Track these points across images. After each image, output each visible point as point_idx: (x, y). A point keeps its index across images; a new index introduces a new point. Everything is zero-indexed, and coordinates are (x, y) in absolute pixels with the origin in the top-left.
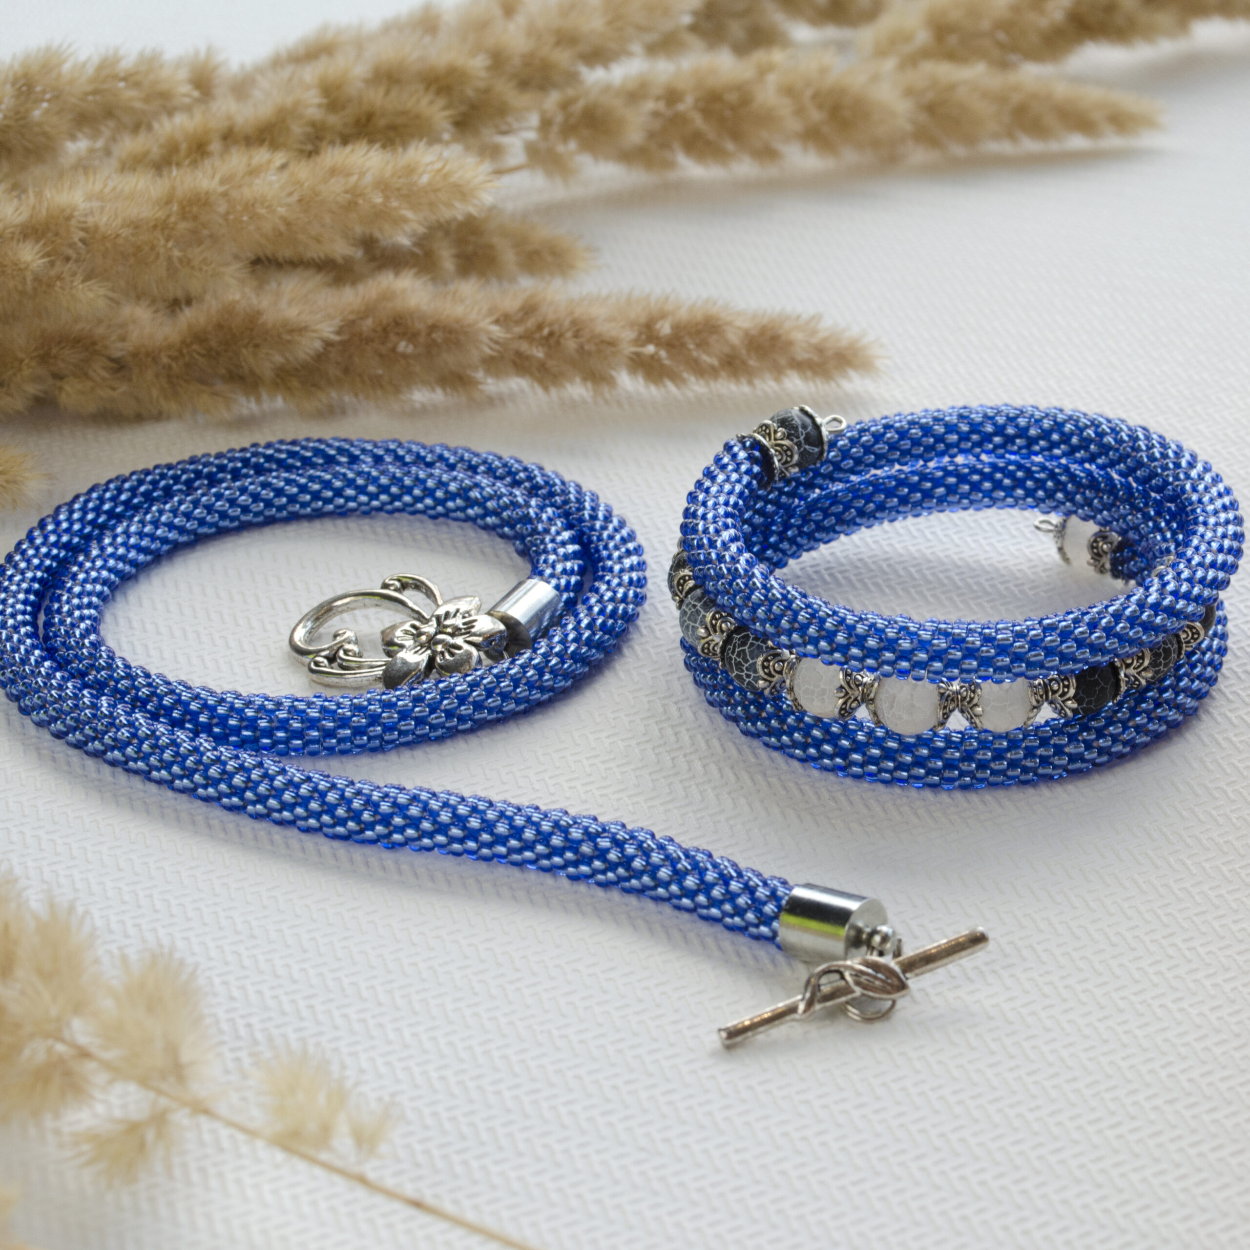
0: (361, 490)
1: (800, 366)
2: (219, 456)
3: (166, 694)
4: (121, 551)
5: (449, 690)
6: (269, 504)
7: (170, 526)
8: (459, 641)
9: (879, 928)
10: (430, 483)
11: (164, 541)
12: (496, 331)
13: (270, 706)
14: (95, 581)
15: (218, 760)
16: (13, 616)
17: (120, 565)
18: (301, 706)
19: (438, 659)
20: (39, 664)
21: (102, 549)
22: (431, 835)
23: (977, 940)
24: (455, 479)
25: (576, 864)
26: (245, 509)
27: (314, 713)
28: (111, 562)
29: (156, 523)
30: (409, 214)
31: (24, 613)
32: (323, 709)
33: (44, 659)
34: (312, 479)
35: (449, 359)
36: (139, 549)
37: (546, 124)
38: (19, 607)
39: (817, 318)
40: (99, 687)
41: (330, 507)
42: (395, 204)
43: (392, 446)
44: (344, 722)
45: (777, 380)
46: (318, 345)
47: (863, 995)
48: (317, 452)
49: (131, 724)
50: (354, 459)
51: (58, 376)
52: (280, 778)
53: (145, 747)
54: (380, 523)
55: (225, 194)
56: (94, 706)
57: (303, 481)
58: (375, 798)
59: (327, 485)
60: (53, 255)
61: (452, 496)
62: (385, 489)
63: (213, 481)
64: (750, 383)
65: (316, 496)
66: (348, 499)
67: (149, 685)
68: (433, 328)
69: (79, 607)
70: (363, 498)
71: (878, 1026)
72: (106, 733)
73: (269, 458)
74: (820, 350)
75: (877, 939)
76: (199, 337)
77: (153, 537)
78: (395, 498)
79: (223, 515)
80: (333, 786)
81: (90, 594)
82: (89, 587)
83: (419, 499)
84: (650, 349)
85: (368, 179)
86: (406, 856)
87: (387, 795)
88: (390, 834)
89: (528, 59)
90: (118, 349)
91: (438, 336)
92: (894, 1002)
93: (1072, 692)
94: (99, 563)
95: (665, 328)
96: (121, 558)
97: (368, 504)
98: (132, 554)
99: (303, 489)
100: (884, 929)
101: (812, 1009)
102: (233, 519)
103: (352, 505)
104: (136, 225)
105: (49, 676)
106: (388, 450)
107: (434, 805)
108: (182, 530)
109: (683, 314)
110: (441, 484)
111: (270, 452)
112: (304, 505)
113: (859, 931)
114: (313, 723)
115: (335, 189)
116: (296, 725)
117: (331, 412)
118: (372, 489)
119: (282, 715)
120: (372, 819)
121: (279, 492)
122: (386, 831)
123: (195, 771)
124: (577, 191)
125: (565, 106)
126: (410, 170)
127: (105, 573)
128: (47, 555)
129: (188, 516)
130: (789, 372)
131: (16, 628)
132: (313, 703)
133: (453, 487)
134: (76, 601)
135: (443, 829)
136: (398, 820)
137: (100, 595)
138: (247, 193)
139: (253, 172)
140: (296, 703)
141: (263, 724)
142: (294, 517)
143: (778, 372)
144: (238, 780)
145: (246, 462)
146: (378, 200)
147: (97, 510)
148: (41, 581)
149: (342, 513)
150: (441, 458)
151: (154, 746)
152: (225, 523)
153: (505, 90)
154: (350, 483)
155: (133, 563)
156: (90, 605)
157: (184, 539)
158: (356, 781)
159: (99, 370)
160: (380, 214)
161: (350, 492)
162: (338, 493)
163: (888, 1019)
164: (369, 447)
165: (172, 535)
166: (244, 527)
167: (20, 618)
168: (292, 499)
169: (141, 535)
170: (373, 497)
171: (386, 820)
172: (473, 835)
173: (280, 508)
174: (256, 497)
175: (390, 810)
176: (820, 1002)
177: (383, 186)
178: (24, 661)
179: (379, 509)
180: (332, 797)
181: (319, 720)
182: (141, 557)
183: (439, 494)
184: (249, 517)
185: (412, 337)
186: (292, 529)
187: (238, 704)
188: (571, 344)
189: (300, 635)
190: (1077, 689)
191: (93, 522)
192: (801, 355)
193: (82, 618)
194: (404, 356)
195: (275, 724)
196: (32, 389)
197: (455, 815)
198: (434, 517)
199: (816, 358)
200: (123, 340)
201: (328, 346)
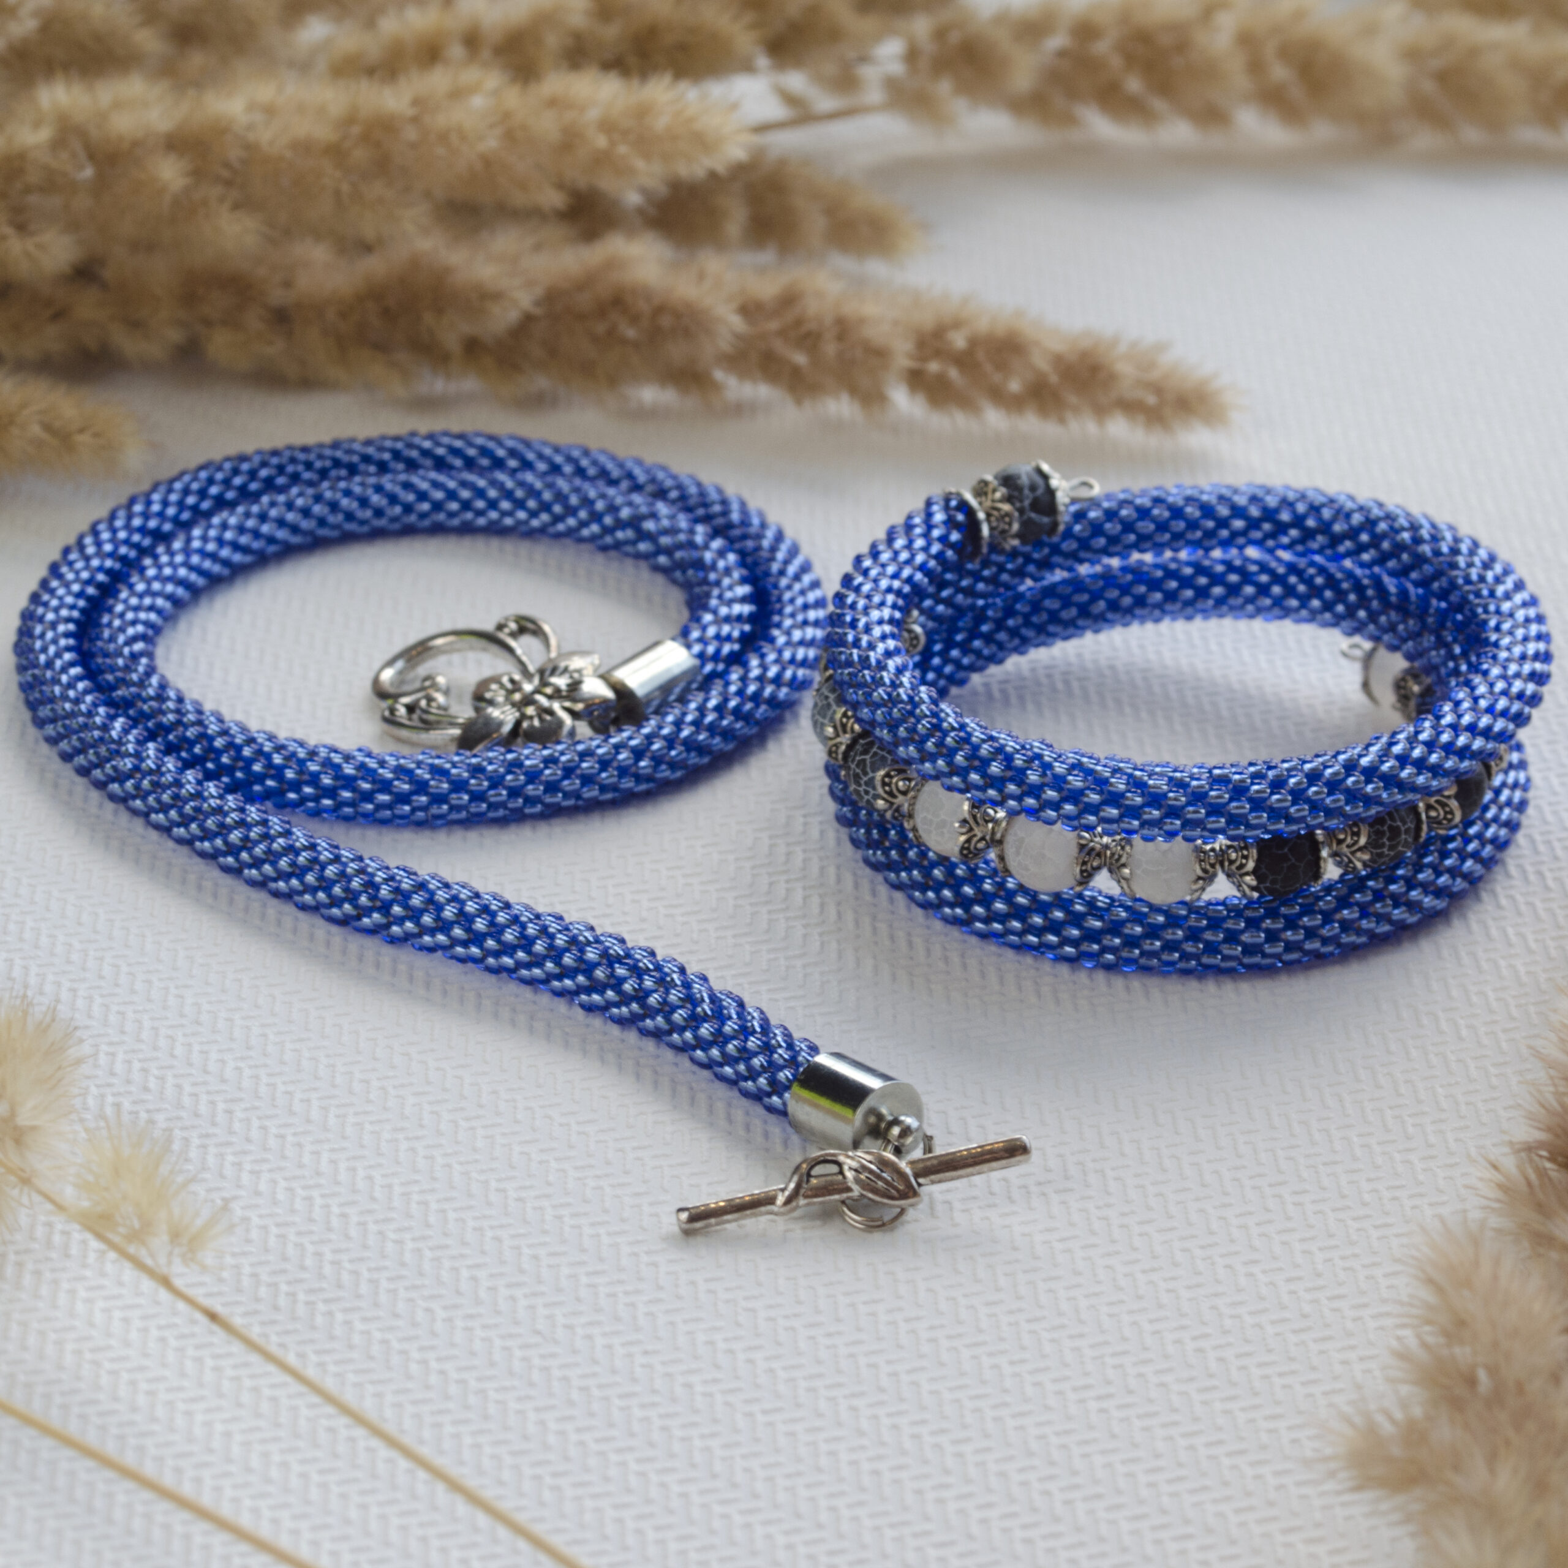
0: (520, 504)
1: (1131, 407)
2: (368, 442)
3: (193, 724)
4: (211, 547)
5: (517, 764)
6: (408, 508)
7: (281, 523)
8: (556, 706)
9: (902, 1118)
10: (600, 505)
11: (271, 540)
12: (736, 322)
13: (302, 753)
14: (169, 579)
15: (219, 811)
16: (56, 610)
17: (207, 564)
18: (337, 759)
19: (525, 724)
20: (64, 669)
21: (189, 540)
22: (432, 932)
23: (1015, 1150)
24: (630, 504)
25: (589, 990)
26: (379, 513)
27: (349, 770)
28: (195, 559)
29: (263, 517)
30: (640, 164)
31: (72, 607)
32: (362, 766)
33: (72, 664)
34: (464, 484)
35: (676, 352)
36: (236, 546)
37: (912, 56)
38: (69, 600)
39: (1161, 347)
40: (120, 706)
41: (481, 521)
42: (622, 149)
43: (576, 453)
44: (385, 786)
46: (514, 316)
47: (862, 1195)
48: (484, 451)
49: (138, 755)
50: (527, 465)
51: (208, 323)
52: (281, 841)
53: (146, 783)
54: (540, 550)
55: (415, 120)
56: (105, 728)
57: (452, 484)
58: (378, 879)
59: (480, 493)
60: (197, 174)
61: (620, 525)
62: (546, 507)
63: (353, 470)
64: (1062, 422)
65: (466, 505)
66: (504, 514)
67: (178, 711)
68: (660, 310)
69: (136, 609)
70: (522, 515)
71: (877, 1236)
72: (108, 760)
73: (425, 453)
74: (1158, 389)
75: (896, 1131)
76: (377, 292)
77: (256, 534)
78: (557, 519)
79: (350, 516)
80: (337, 859)
81: (155, 594)
82: (156, 586)
83: (583, 524)
84: (934, 367)
85: (593, 114)
86: (406, 956)
87: (392, 878)
88: (388, 926)
90: (277, 296)
91: (666, 321)
92: (903, 1211)
93: (1251, 865)
94: (179, 559)
95: (959, 341)
96: (213, 557)
97: (526, 522)
98: (225, 553)
99: (452, 495)
100: (909, 1120)
101: (794, 1204)
102: (363, 522)
103: (508, 521)
104: (304, 147)
105: (71, 685)
106: (569, 459)
107: (441, 896)
108: (295, 529)
109: (983, 325)
110: (613, 509)
111: (427, 444)
112: (452, 515)
113: (880, 1117)
114: (349, 782)
115: (548, 126)
116: (327, 781)
117: (537, 402)
118: (532, 504)
119: (313, 767)
120: (370, 904)
121: (422, 496)
122: (384, 921)
123: (193, 819)
124: (952, 144)
125: (940, 34)
126: (642, 112)
127: (182, 572)
128: (126, 542)
129: (306, 512)
131: (53, 625)
132: (354, 758)
133: (625, 513)
134: (134, 601)
135: (444, 926)
136: (397, 909)
137: (170, 597)
138: (441, 120)
139: (457, 94)
140: (333, 755)
141: (290, 774)
142: (437, 530)
143: (1101, 412)
144: (235, 836)
145: (397, 455)
146: (601, 142)
147: (203, 494)
148: (109, 572)
149: (495, 530)
150: (630, 476)
151: (155, 785)
152: (351, 527)
154: (508, 495)
155: (226, 563)
156: (151, 608)
157: (296, 540)
158: (366, 856)
159: (254, 320)
160: (602, 160)
161: (505, 505)
162: (493, 504)
163: (892, 1230)
164: (547, 451)
165: (281, 534)
166: (376, 535)
167: (64, 613)
168: (437, 506)
169: (241, 529)
170: (534, 514)
171: (385, 908)
172: (477, 939)
173: (423, 516)
174: (393, 499)
175: (390, 897)
176: (806, 1197)
177: (607, 126)
178: (49, 664)
179: (542, 530)
180: (331, 871)
181: (354, 779)
182: (237, 558)
183: (608, 520)
184: (382, 523)
185: (635, 318)
186: (434, 544)
187: (268, 747)
188: (830, 348)
189: (387, 675)
190: (1258, 862)
191: (195, 509)
192: (1128, 392)
193: (134, 623)
194: (625, 341)
195: (306, 777)
196: (175, 335)
197: (461, 913)
198: (604, 549)
199: (1151, 400)
200: (287, 284)
201: (528, 319)
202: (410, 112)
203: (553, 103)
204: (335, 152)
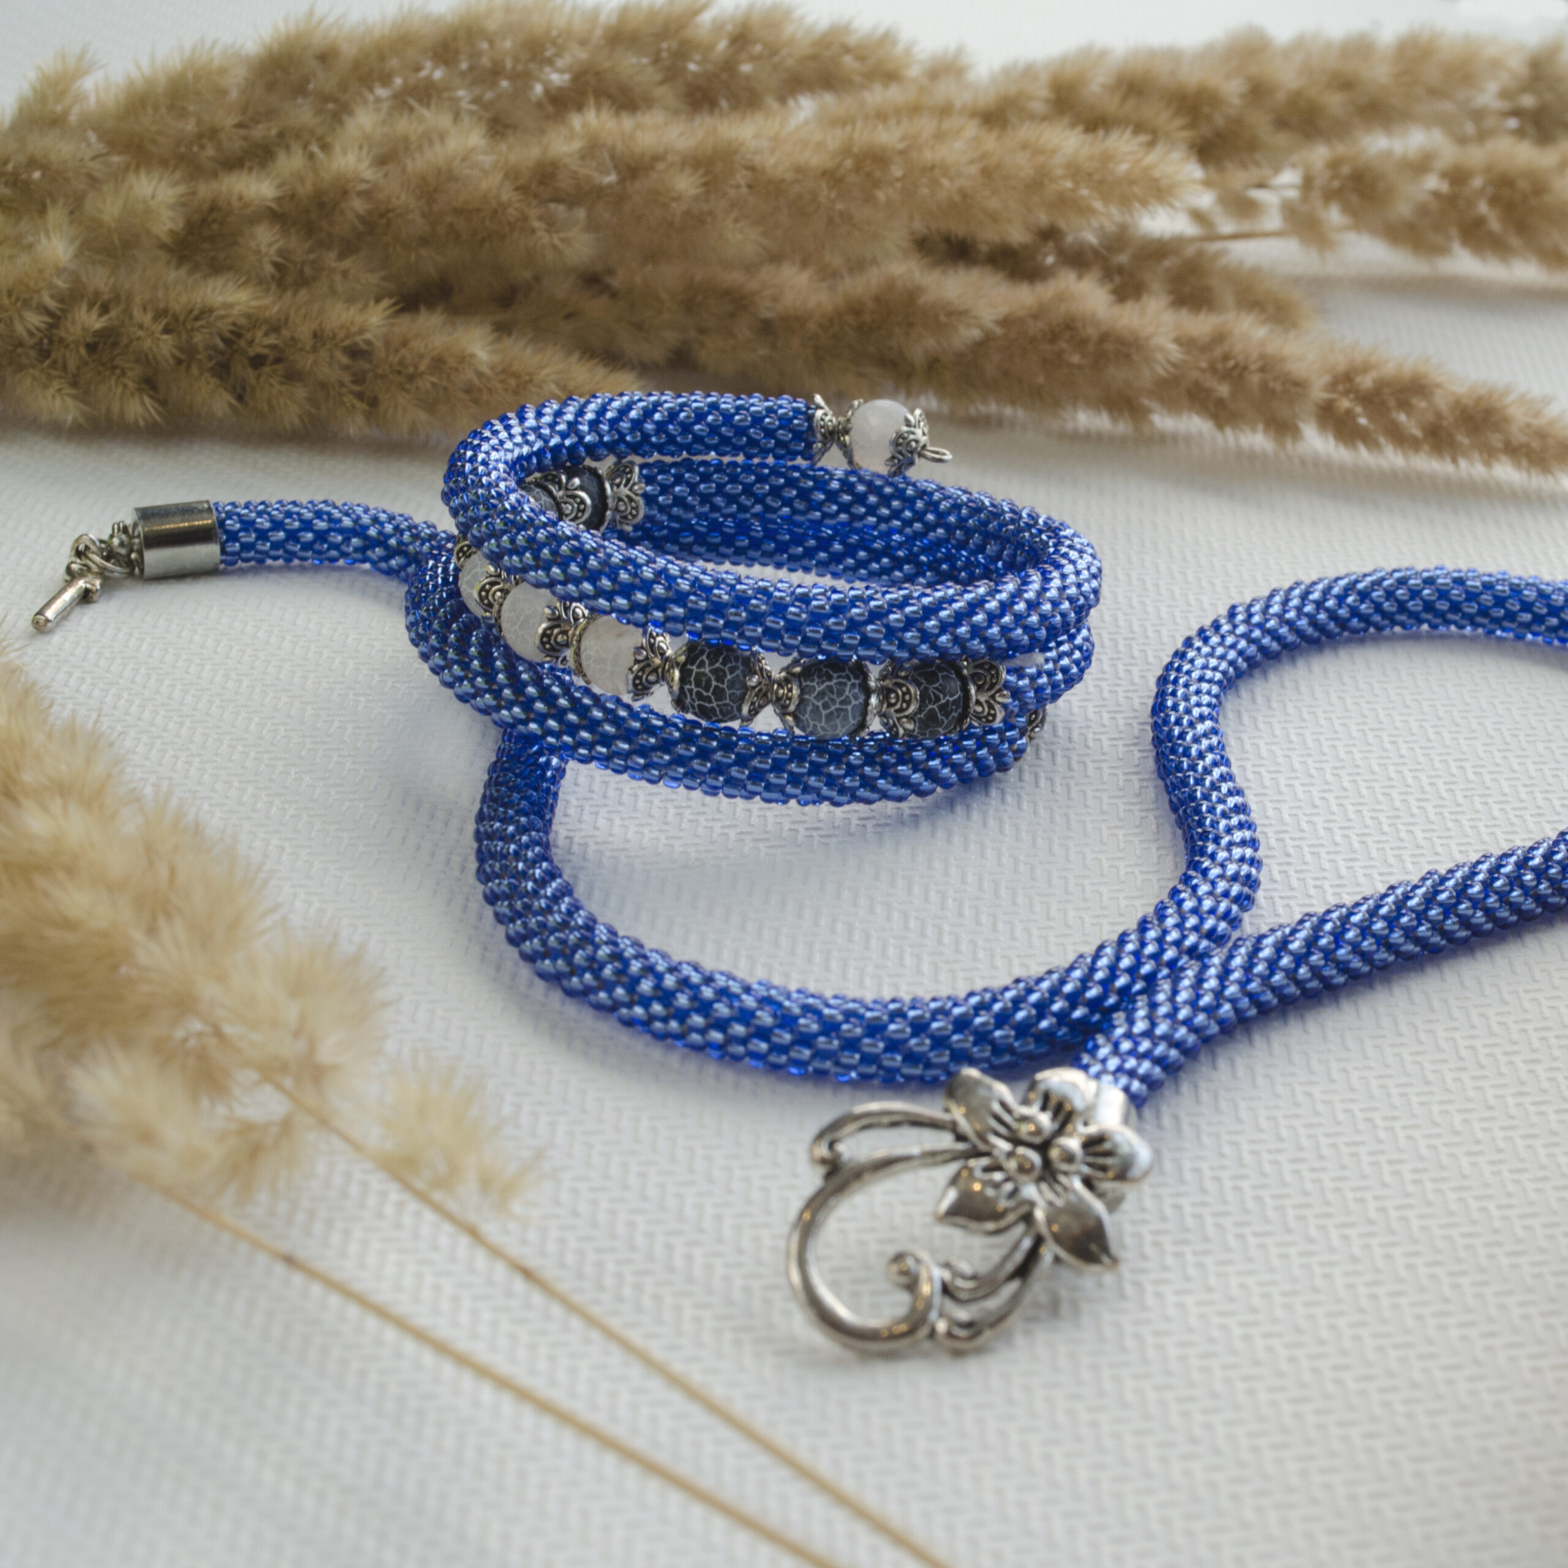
1: (1515, 451)
12: (1174, 351)
30: (1099, 206)
35: (1116, 374)
39: (1547, 401)
42: (1084, 192)
45: (1487, 464)
46: (976, 334)
51: (702, 331)
60: (708, 186)
64: (1454, 461)
68: (1104, 337)
74: (1542, 434)
76: (855, 309)
84: (1345, 404)
85: (1059, 159)
89: (1296, 100)
90: (768, 310)
91: (1109, 347)
95: (1366, 382)
109: (1390, 369)
115: (1022, 165)
126: (1107, 159)
130: (1504, 458)
138: (927, 156)
143: (1489, 454)
146: (1067, 185)
153: (1260, 122)
159: (744, 330)
160: (1065, 202)
177: (1075, 171)
185: (1081, 343)
188: (1255, 379)
192: (1519, 438)
194: (1070, 366)
196: (672, 338)
199: (1535, 444)
200: (775, 299)
201: (988, 339)
202: (901, 146)
203: (1024, 147)
204: (832, 176)
